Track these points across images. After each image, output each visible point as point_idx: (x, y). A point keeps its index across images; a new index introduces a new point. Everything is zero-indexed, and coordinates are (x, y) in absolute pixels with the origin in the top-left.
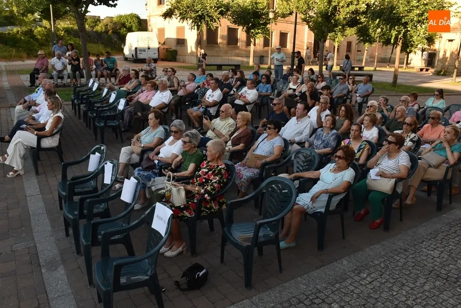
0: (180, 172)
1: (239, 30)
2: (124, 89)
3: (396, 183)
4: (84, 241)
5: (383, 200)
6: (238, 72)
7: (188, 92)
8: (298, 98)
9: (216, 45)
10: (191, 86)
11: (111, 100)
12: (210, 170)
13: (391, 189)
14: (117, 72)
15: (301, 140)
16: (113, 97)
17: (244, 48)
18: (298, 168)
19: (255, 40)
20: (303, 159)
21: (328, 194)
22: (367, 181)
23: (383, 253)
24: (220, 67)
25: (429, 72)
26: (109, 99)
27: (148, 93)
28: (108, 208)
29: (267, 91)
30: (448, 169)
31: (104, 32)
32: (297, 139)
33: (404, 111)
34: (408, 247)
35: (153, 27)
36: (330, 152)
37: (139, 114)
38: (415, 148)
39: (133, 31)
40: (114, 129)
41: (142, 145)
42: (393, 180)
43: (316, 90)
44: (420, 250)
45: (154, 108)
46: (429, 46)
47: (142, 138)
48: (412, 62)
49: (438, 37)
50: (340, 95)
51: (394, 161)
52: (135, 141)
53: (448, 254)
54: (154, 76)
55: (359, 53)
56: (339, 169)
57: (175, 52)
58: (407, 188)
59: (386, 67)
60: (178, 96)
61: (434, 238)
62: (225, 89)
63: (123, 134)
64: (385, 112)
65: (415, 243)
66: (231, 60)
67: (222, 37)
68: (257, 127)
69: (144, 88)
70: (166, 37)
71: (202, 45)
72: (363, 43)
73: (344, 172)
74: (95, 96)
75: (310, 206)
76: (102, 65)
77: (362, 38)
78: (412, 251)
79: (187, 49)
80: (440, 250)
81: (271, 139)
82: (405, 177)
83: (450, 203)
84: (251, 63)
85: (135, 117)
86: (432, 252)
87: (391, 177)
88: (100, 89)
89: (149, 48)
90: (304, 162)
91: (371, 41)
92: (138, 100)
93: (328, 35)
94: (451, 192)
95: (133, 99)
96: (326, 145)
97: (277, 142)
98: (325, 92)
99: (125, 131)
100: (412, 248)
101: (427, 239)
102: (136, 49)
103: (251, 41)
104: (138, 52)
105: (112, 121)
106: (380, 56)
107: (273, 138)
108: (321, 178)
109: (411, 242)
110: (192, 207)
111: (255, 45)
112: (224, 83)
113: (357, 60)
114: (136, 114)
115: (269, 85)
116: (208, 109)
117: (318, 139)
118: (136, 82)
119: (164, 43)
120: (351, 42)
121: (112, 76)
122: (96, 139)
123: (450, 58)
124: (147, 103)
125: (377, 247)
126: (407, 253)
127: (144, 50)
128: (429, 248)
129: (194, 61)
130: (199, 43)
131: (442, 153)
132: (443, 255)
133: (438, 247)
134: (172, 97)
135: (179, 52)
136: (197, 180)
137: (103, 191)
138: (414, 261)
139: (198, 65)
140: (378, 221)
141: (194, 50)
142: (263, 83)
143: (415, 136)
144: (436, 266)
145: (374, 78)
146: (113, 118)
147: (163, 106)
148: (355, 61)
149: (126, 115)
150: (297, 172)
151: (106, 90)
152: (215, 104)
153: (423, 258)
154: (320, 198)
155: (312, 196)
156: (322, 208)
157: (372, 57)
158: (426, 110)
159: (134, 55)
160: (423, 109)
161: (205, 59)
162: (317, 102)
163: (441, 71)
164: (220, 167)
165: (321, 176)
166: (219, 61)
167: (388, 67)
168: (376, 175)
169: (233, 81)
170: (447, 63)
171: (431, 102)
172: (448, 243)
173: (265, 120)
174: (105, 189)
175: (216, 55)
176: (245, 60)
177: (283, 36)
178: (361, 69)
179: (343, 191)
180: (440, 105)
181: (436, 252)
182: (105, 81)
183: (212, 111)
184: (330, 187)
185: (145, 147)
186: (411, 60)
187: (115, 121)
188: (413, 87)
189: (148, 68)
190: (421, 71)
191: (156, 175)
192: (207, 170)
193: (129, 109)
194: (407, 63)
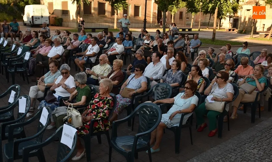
0: (76, 102)
1: (106, 4)
2: (27, 45)
3: (225, 104)
4: (7, 157)
5: (217, 117)
6: (109, 33)
7: (75, 47)
8: (152, 50)
9: (91, 15)
10: (76, 43)
11: (19, 53)
12: (100, 100)
13: (222, 109)
14: (20, 33)
15: (157, 78)
16: (20, 51)
17: (110, 16)
18: (158, 97)
19: (117, 11)
20: (161, 91)
21: (181, 114)
22: (206, 104)
23: (220, 153)
24: (94, 30)
25: (235, 31)
26: (17, 52)
27: (46, 48)
28: (23, 131)
29: (130, 46)
30: (258, 94)
31: (7, 4)
32: (154, 77)
33: (224, 56)
34: (236, 148)
35: (45, 2)
36: (178, 85)
37: (41, 63)
38: (234, 81)
39: (29, 4)
40: (22, 73)
41: (46, 85)
42: (223, 103)
43: (163, 44)
44: (244, 150)
45: (51, 58)
46: (234, 14)
47: (45, 79)
48: (223, 25)
49: (240, 8)
50: (179, 47)
51: (223, 89)
52: (40, 82)
53: (264, 151)
54: (49, 36)
55: (188, 19)
56: (187, 96)
57: (61, 19)
58: (232, 108)
59: (206, 29)
60: (68, 50)
61: (252, 141)
62: (101, 44)
63: (28, 77)
64: (211, 58)
65: (240, 145)
66: (101, 25)
67: (94, 9)
68: (126, 70)
69: (42, 44)
70: (54, 9)
71: (81, 15)
72: (190, 13)
73: (190, 98)
74: (6, 50)
75: (169, 123)
76: (9, 29)
77: (189, 9)
78: (239, 150)
79: (70, 18)
80: (257, 149)
81: (138, 77)
82: (231, 100)
83: (260, 117)
84: (115, 27)
85: (37, 65)
86: (253, 151)
87: (222, 100)
88: (9, 45)
89: (42, 17)
90: (161, 93)
91: (196, 11)
92: (39, 52)
93: (169, 7)
94: (260, 110)
95: (35, 53)
96: (175, 80)
97: (142, 80)
98: (170, 45)
99: (31, 75)
100: (239, 149)
101: (248, 142)
102: (33, 17)
103: (115, 12)
104: (34, 20)
105: (20, 68)
106: (202, 21)
107: (139, 77)
108: (175, 103)
109: (237, 144)
110: (87, 127)
111: (117, 14)
112: (100, 40)
113: (186, 24)
114: (38, 63)
115: (131, 41)
116: (90, 58)
117: (169, 77)
118: (36, 40)
119: (53, 13)
120: (182, 12)
121: (17, 36)
122: (8, 82)
123: (248, 22)
124: (46, 55)
125: (215, 149)
126: (236, 152)
127: (39, 18)
128: (250, 148)
129: (75, 26)
130: (78, 13)
131: (253, 83)
132: (260, 152)
133: (256, 147)
134: (64, 50)
135: (64, 20)
136: (91, 107)
137: (19, 118)
138: (241, 157)
139: (78, 29)
140: (214, 131)
141: (75, 18)
142: (127, 40)
143: (233, 73)
144: (257, 160)
145: (200, 36)
146: (21, 66)
147: (58, 57)
148: (186, 25)
149: (30, 64)
150: (157, 100)
151: (14, 46)
152: (94, 55)
153: (247, 155)
154: (176, 116)
155: (170, 115)
156: (177, 123)
157: (196, 22)
158: (237, 56)
159: (31, 22)
160: (235, 56)
161: (83, 24)
162: (165, 53)
163: (243, 31)
164: (108, 98)
165: (175, 101)
166: (93, 26)
167: (207, 28)
168: (212, 100)
169: (105, 39)
170: (246, 25)
171: (240, 51)
172: (262, 144)
173: (131, 65)
174: (21, 117)
175: (90, 21)
176: (111, 25)
177: (137, 8)
178: (190, 30)
179: (191, 111)
180: (246, 52)
181: (255, 150)
182: (11, 40)
183: (93, 60)
184: (182, 109)
185: (48, 85)
186: (222, 24)
187: (23, 68)
188: (226, 41)
189: (44, 30)
190: (229, 31)
191: (57, 105)
192: (98, 100)
193: (32, 59)
194: (220, 26)
